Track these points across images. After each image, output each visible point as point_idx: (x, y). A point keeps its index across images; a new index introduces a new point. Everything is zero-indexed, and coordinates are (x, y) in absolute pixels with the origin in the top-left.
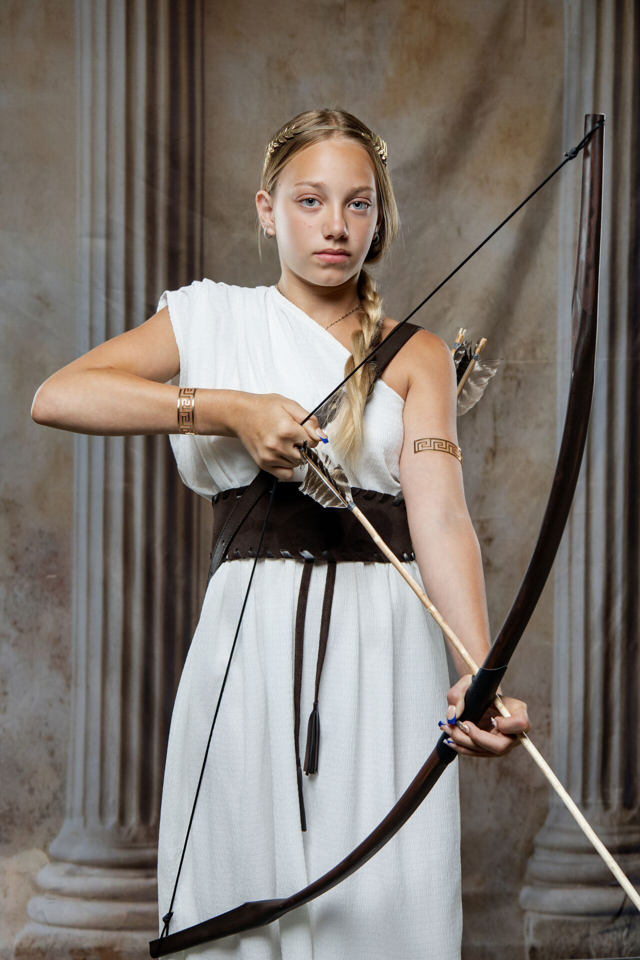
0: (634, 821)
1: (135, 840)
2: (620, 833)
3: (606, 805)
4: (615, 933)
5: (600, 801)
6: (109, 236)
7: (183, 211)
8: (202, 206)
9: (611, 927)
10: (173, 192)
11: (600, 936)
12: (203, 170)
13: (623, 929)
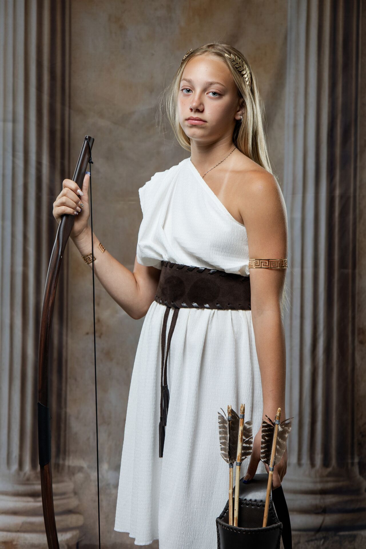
0: (329, 475)
1: (28, 479)
2: (321, 482)
3: (313, 464)
4: (316, 542)
5: (309, 462)
6: (14, 121)
7: (58, 106)
8: (70, 103)
9: (314, 538)
10: (52, 95)
11: (306, 543)
12: (70, 81)
13: (321, 539)
